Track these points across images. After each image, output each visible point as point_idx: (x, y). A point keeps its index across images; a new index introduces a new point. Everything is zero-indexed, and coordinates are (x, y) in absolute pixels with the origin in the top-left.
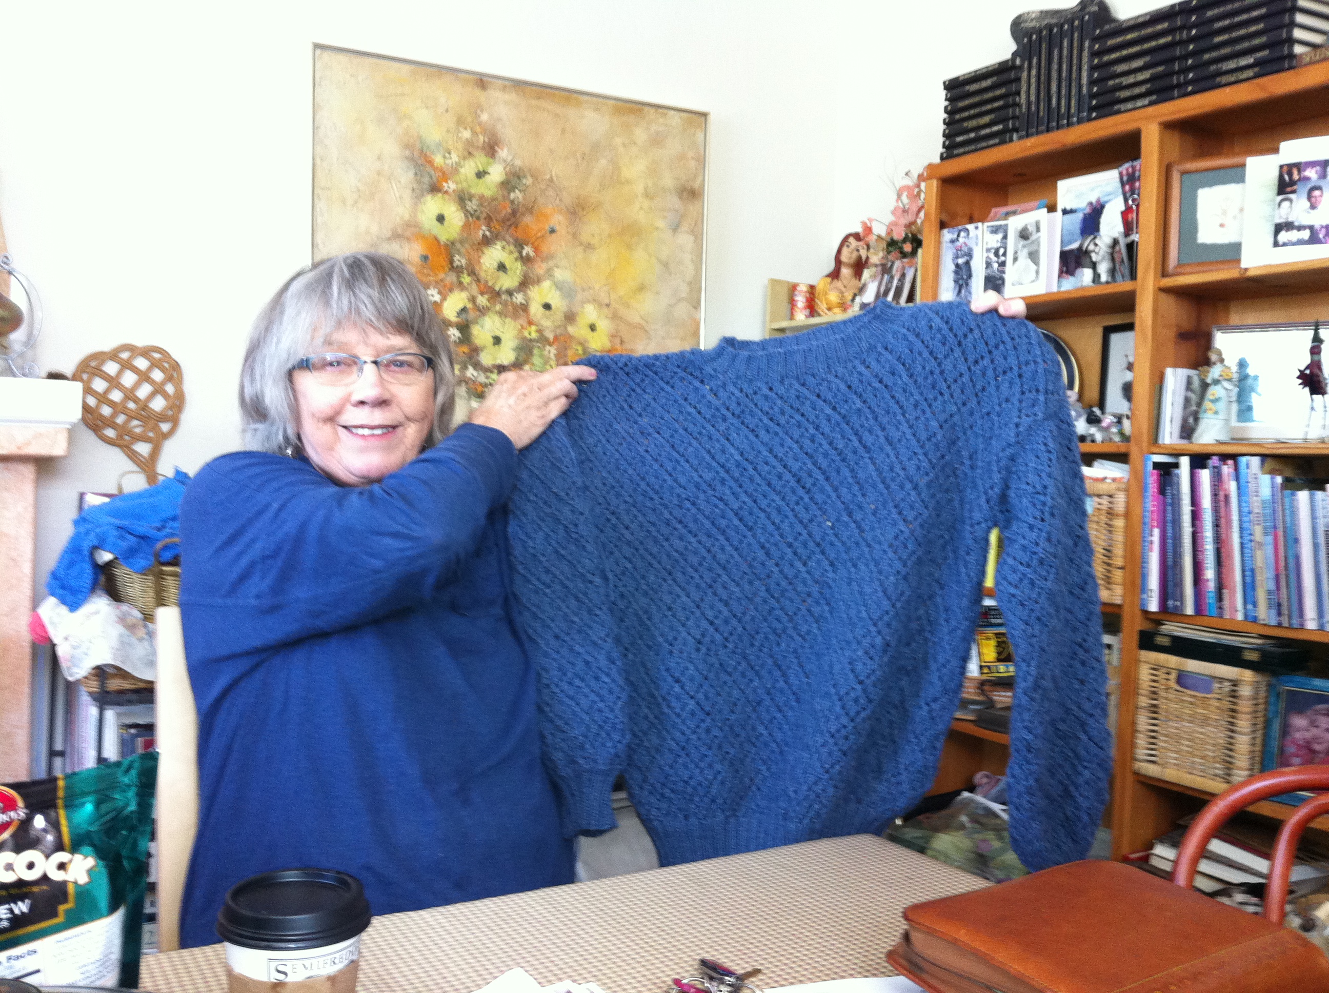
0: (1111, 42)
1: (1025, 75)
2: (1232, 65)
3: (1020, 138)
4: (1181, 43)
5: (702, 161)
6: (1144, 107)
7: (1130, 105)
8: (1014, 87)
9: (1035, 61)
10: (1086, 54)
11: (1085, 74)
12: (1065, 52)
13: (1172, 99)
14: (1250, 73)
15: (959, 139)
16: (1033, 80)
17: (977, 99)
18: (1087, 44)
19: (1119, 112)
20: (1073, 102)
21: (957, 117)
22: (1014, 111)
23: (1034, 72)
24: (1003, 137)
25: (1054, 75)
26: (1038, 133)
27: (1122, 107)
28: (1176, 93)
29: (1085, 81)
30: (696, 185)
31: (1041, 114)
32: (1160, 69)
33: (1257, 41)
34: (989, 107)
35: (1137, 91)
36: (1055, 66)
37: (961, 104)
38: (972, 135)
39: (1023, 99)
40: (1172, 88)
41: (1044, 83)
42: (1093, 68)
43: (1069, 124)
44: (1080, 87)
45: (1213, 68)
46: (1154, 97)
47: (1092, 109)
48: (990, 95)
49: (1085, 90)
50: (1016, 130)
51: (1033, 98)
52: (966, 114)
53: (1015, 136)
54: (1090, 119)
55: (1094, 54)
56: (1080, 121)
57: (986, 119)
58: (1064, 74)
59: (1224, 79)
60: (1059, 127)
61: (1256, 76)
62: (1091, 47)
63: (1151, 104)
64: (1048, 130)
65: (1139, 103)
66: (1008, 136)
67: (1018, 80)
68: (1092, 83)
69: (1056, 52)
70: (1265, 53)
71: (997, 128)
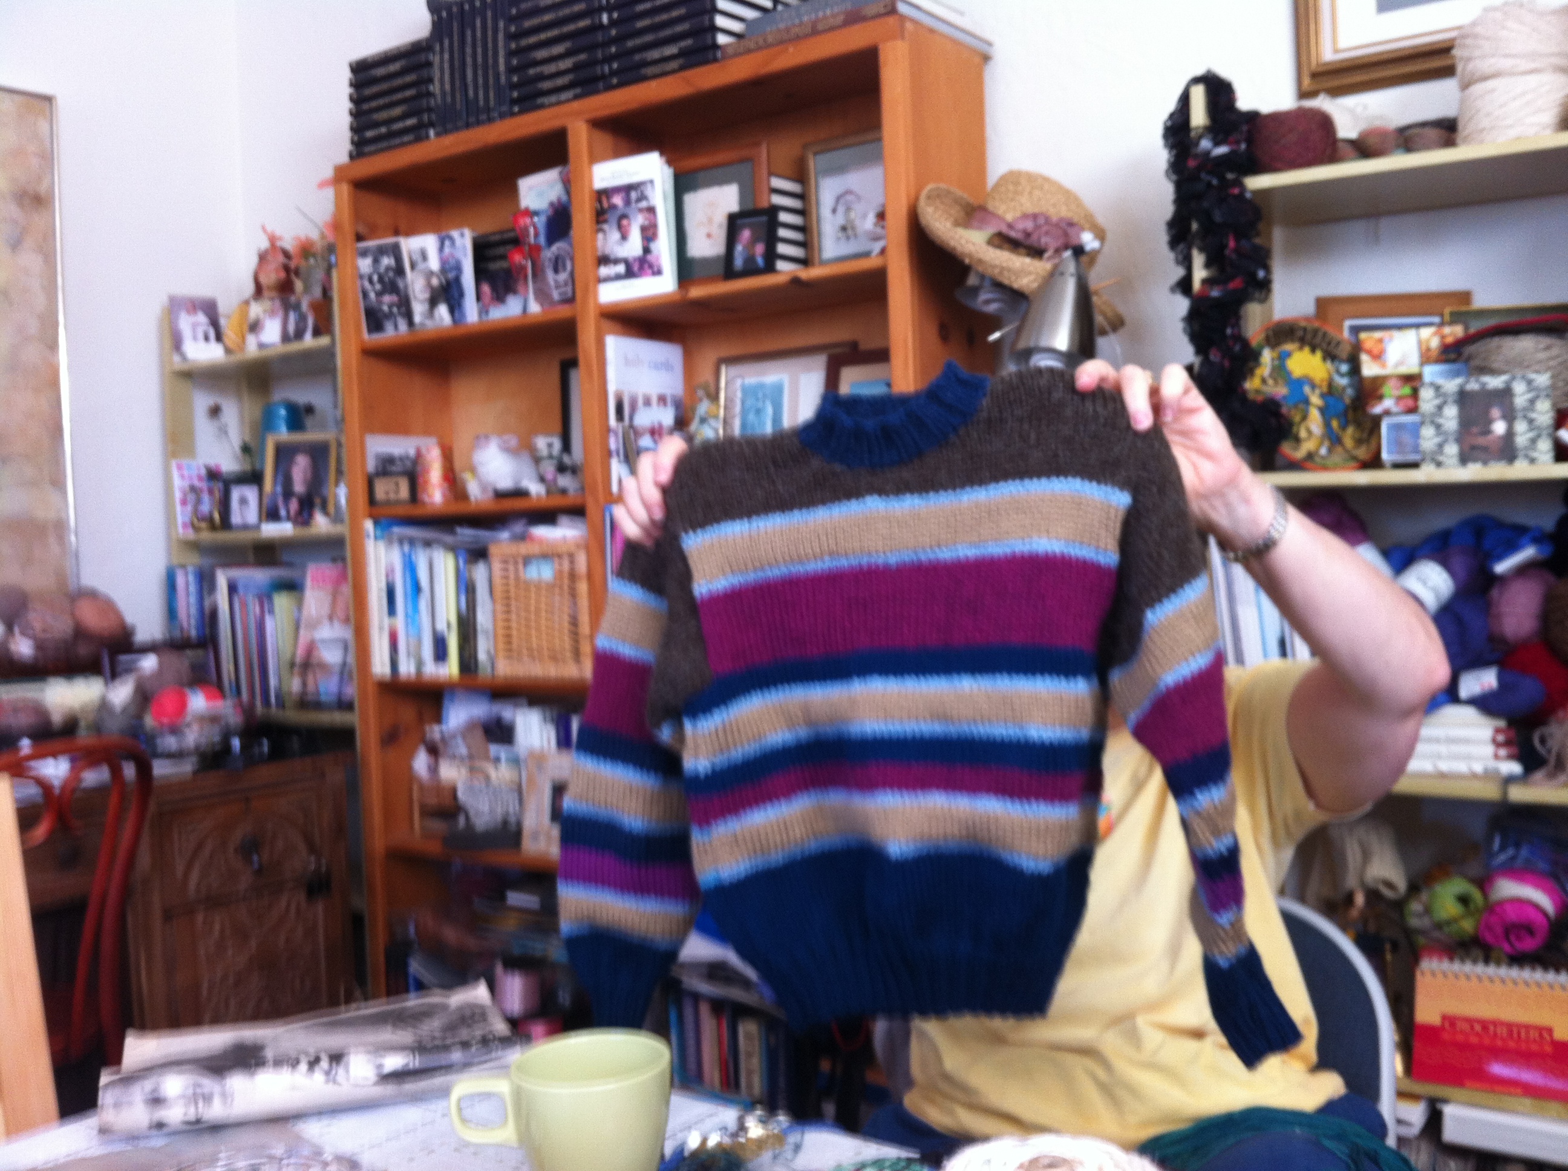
0: (528, 24)
1: (436, 61)
2: (655, 54)
3: (437, 134)
5: (48, 158)
6: (568, 101)
7: (553, 99)
8: (424, 73)
9: (446, 42)
10: (501, 36)
11: (501, 60)
12: (479, 34)
13: (596, 92)
14: (674, 65)
15: (369, 134)
16: (446, 66)
17: (384, 86)
18: (501, 24)
19: (542, 107)
20: (492, 95)
21: (366, 106)
22: (428, 102)
23: (446, 56)
24: (418, 133)
25: (469, 60)
26: (457, 129)
27: (546, 100)
28: (601, 85)
29: (502, 67)
30: (43, 189)
31: (458, 107)
32: (583, 57)
33: (680, 28)
34: (399, 96)
35: (560, 81)
36: (469, 50)
37: (368, 91)
38: (383, 130)
39: (437, 87)
40: (595, 79)
41: (458, 70)
42: (510, 54)
43: (490, 120)
44: (497, 76)
45: (637, 57)
46: (578, 90)
47: (514, 102)
48: (399, 81)
49: (503, 79)
50: (431, 124)
51: (447, 87)
52: (374, 104)
53: (432, 133)
54: (513, 114)
55: (510, 37)
56: (502, 116)
57: (397, 111)
58: (480, 60)
59: (649, 71)
60: (478, 123)
61: (682, 68)
62: (506, 28)
63: (576, 97)
64: (468, 126)
65: (564, 96)
66: (423, 132)
67: (428, 65)
68: (511, 70)
69: (469, 33)
70: (688, 42)
71: (411, 122)
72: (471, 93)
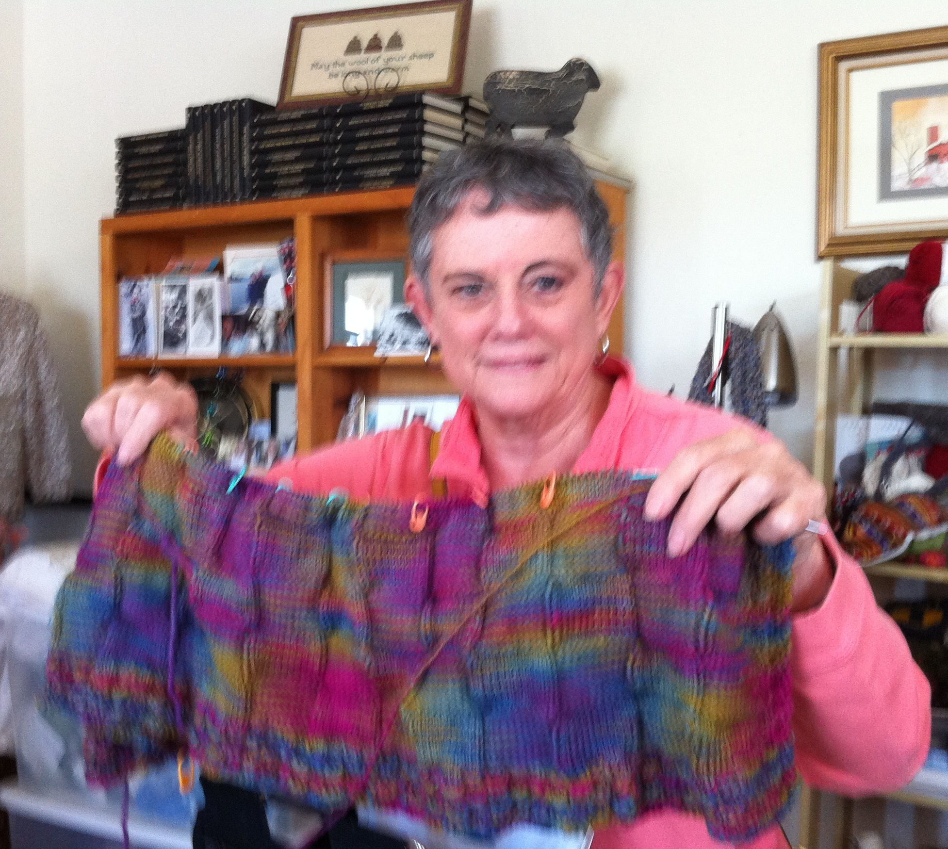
0: (267, 132)
1: (191, 148)
2: (371, 172)
3: (190, 208)
4: (328, 143)
6: (297, 198)
7: (285, 194)
8: (181, 157)
9: (199, 136)
10: (245, 137)
11: (245, 155)
12: (226, 133)
13: (321, 194)
14: (386, 183)
15: (134, 198)
16: (199, 154)
17: (146, 162)
18: (246, 130)
19: (276, 199)
20: (236, 182)
21: (130, 176)
22: (184, 180)
23: (199, 147)
24: (174, 204)
25: (217, 153)
26: (206, 205)
27: (279, 194)
28: (325, 190)
29: (245, 162)
31: (208, 188)
32: (310, 165)
33: (392, 156)
34: (159, 172)
35: (292, 181)
36: (218, 145)
37: (132, 164)
38: (145, 196)
39: (191, 169)
40: (321, 184)
41: (210, 158)
42: (253, 152)
43: (233, 203)
44: (242, 168)
45: (357, 173)
46: (306, 191)
47: (253, 191)
48: (158, 160)
49: (246, 172)
50: (186, 198)
51: (200, 171)
52: (138, 175)
53: (185, 205)
54: (251, 201)
55: (252, 140)
56: (242, 202)
57: (158, 183)
58: (226, 155)
59: (368, 184)
60: (223, 204)
61: (392, 187)
62: (250, 132)
63: (304, 196)
65: (293, 195)
66: (178, 203)
67: (184, 150)
68: (252, 167)
69: (218, 131)
70: (399, 168)
71: (168, 194)
72: (219, 178)
